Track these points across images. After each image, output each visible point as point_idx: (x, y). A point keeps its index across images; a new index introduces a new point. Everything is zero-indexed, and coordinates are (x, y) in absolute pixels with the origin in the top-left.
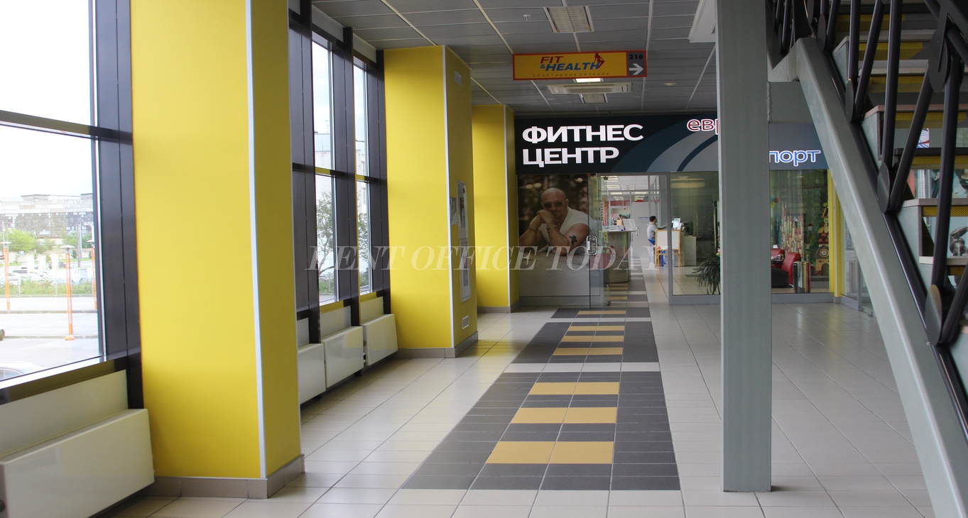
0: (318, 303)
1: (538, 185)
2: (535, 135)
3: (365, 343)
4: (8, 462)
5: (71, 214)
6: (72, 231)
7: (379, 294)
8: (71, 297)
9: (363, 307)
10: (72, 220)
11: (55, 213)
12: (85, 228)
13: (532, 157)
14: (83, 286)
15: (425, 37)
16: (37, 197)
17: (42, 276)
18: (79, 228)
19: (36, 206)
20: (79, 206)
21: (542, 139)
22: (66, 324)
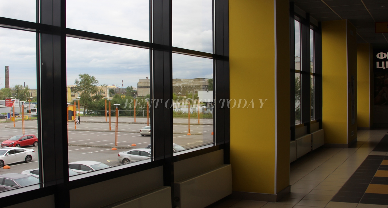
0: (295, 124)
1: (382, 77)
2: (382, 56)
3: (312, 141)
4: (182, 183)
5: (190, 86)
6: (190, 93)
7: (317, 121)
8: (190, 118)
9: (312, 126)
10: (190, 88)
11: (183, 86)
12: (195, 92)
13: (380, 65)
14: (194, 114)
15: (339, 16)
16: (177, 79)
17: (178, 110)
18: (193, 92)
19: (177, 83)
20: (193, 83)
21: (385, 57)
22: (188, 129)
